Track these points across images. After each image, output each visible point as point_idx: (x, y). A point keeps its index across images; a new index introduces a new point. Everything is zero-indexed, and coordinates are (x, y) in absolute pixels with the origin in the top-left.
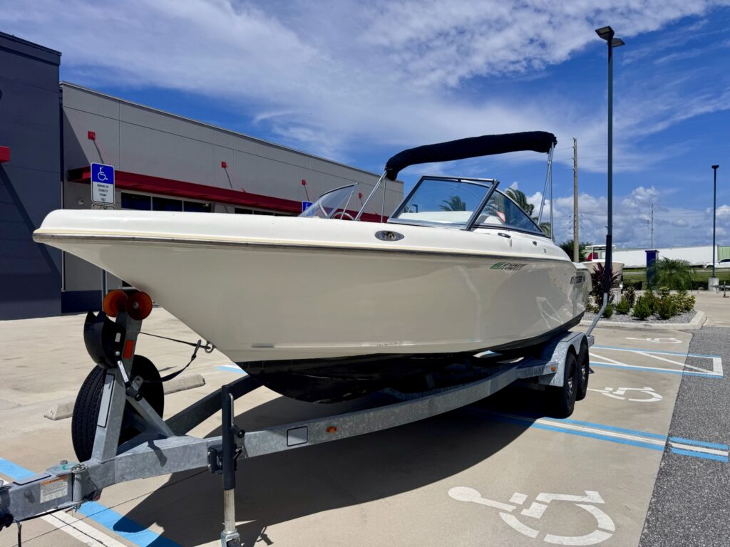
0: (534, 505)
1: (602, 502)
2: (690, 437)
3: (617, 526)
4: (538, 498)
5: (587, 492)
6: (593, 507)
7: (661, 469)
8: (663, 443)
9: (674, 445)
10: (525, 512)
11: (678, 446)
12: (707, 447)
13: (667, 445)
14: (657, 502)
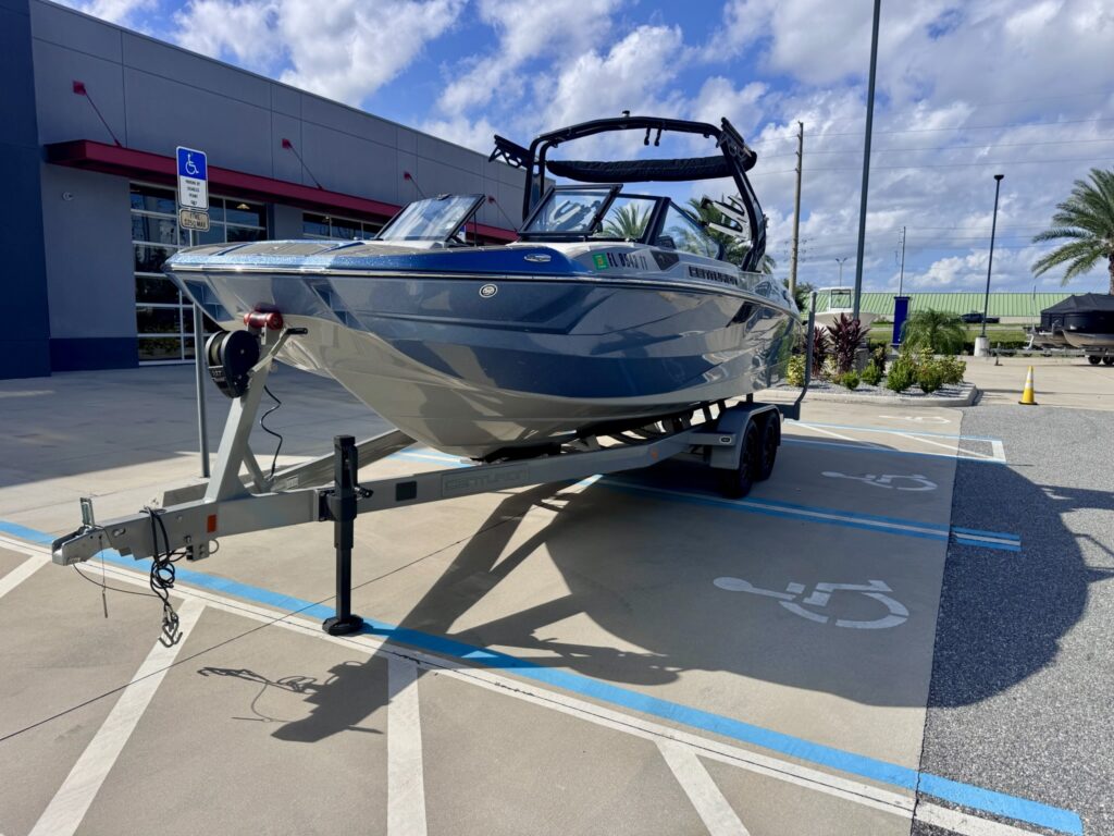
0: (815, 594)
1: (890, 590)
2: (976, 527)
3: (910, 611)
4: (818, 588)
5: (871, 582)
6: (881, 596)
7: (947, 559)
8: (947, 534)
9: (958, 535)
10: (806, 600)
11: (963, 536)
12: (997, 538)
13: (950, 535)
14: (949, 589)
